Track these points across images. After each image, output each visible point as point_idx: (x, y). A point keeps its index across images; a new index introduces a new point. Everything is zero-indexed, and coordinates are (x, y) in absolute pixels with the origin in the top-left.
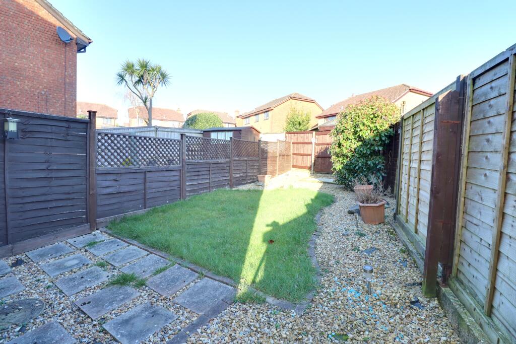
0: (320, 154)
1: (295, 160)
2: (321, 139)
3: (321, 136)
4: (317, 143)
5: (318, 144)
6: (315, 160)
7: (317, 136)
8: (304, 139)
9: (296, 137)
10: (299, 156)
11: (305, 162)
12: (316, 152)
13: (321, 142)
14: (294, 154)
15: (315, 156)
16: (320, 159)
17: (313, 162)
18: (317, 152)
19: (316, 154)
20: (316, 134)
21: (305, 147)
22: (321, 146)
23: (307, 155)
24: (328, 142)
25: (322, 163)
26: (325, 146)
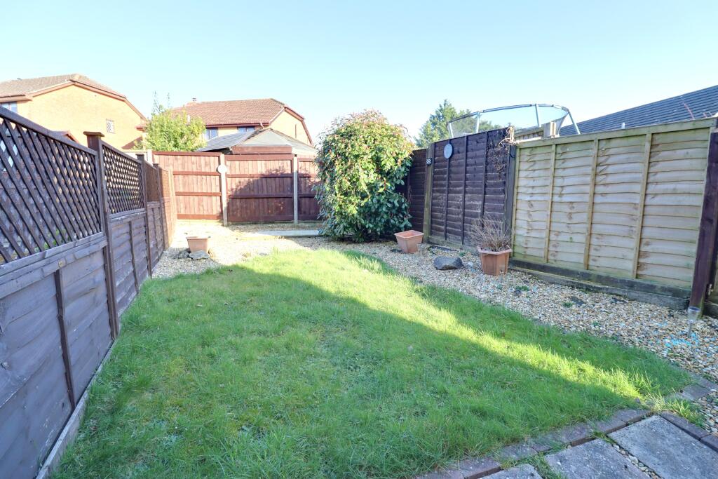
0: (238, 193)
1: (182, 205)
2: (237, 167)
3: (237, 162)
4: (229, 173)
5: (233, 177)
6: (228, 204)
7: (228, 163)
8: (200, 166)
9: (180, 162)
10: (192, 198)
11: (206, 208)
12: (229, 188)
13: (237, 172)
14: (178, 194)
15: (229, 197)
16: (238, 201)
17: (225, 205)
18: (232, 189)
19: (230, 193)
20: (226, 159)
21: (204, 181)
22: (237, 180)
23: (210, 195)
24: (250, 173)
25: (242, 207)
26: (247, 179)
